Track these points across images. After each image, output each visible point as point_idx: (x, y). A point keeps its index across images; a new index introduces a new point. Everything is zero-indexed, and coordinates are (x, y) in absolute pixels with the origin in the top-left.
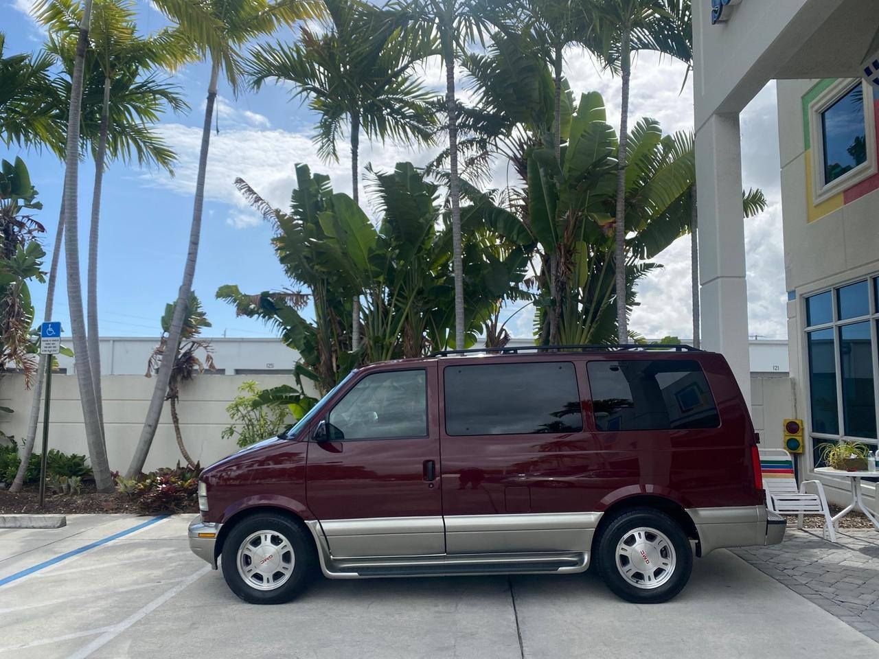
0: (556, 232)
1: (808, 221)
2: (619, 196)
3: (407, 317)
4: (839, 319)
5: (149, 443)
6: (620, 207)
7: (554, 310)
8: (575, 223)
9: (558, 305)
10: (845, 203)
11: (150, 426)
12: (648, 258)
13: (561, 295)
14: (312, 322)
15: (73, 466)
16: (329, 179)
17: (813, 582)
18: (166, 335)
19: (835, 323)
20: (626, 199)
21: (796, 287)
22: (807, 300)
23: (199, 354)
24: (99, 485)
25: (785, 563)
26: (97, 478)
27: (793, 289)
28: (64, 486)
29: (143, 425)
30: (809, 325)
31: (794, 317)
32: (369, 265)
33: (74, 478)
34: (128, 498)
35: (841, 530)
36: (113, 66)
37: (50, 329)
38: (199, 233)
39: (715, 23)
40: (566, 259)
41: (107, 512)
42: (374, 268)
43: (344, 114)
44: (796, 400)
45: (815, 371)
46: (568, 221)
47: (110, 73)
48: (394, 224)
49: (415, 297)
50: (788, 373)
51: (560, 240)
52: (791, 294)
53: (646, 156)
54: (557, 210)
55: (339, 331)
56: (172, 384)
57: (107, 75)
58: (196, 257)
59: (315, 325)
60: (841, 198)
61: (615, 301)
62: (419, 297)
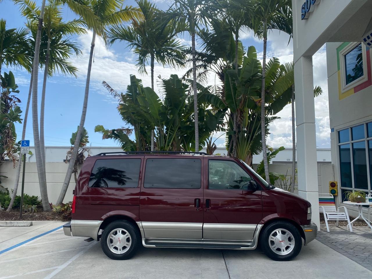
0: (236, 104)
1: (340, 100)
2: (263, 89)
3: (174, 139)
4: (352, 140)
5: (65, 191)
6: (263, 94)
7: (235, 136)
8: (244, 100)
9: (237, 134)
10: (355, 93)
11: (66, 184)
12: (274, 115)
13: (238, 130)
14: (134, 141)
15: (33, 201)
16: (141, 81)
17: (345, 248)
18: (73, 146)
19: (351, 142)
20: (265, 91)
21: (334, 127)
22: (339, 132)
23: (86, 154)
24: (45, 209)
25: (332, 240)
26: (44, 206)
27: (333, 128)
28: (30, 209)
29: (63, 183)
30: (339, 142)
31: (333, 139)
32: (159, 117)
33: (34, 206)
34: (57, 214)
35: (354, 227)
36: (51, 33)
37: (25, 143)
38: (87, 103)
39: (302, 19)
40: (241, 115)
41: (49, 220)
42: (161, 118)
43: (148, 54)
44: (334, 173)
45: (342, 161)
46: (241, 99)
47: (50, 36)
48: (169, 100)
49: (178, 130)
50: (331, 162)
51: (237, 107)
52: (332, 130)
53: (273, 73)
54: (236, 94)
55: (145, 144)
56: (75, 166)
57: (49, 37)
58: (86, 113)
59: (135, 142)
60: (353, 90)
61: (261, 133)
62: (179, 130)
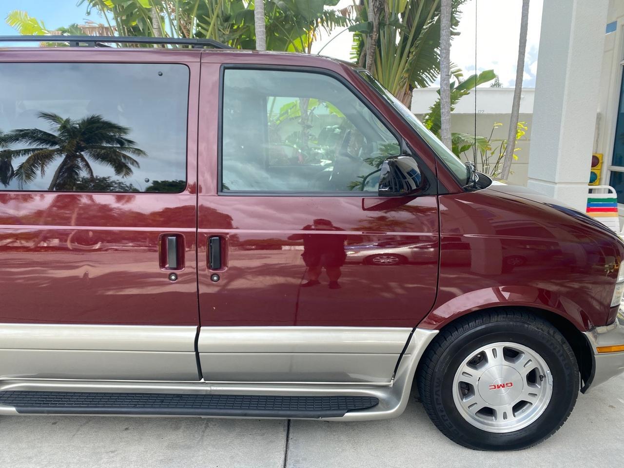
7: (371, 37)
9: (375, 30)
13: (379, 19)
21: (618, 18)
27: (614, 20)
44: (599, 134)
52: (612, 26)
61: (439, 21)
62: (225, 24)
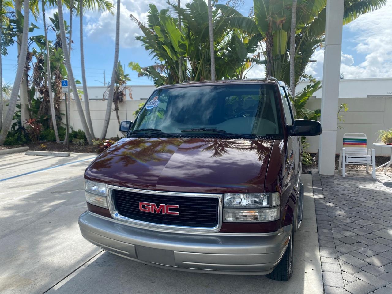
5: (107, 127)
8: (272, 21)
11: (106, 120)
23: (127, 92)
24: (89, 143)
26: (88, 139)
28: (78, 142)
32: (179, 49)
33: (82, 140)
34: (97, 148)
37: (64, 83)
38: (119, 39)
42: (182, 51)
56: (116, 104)
58: (118, 50)
